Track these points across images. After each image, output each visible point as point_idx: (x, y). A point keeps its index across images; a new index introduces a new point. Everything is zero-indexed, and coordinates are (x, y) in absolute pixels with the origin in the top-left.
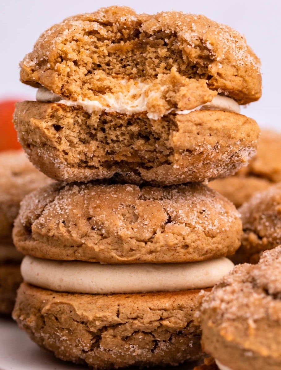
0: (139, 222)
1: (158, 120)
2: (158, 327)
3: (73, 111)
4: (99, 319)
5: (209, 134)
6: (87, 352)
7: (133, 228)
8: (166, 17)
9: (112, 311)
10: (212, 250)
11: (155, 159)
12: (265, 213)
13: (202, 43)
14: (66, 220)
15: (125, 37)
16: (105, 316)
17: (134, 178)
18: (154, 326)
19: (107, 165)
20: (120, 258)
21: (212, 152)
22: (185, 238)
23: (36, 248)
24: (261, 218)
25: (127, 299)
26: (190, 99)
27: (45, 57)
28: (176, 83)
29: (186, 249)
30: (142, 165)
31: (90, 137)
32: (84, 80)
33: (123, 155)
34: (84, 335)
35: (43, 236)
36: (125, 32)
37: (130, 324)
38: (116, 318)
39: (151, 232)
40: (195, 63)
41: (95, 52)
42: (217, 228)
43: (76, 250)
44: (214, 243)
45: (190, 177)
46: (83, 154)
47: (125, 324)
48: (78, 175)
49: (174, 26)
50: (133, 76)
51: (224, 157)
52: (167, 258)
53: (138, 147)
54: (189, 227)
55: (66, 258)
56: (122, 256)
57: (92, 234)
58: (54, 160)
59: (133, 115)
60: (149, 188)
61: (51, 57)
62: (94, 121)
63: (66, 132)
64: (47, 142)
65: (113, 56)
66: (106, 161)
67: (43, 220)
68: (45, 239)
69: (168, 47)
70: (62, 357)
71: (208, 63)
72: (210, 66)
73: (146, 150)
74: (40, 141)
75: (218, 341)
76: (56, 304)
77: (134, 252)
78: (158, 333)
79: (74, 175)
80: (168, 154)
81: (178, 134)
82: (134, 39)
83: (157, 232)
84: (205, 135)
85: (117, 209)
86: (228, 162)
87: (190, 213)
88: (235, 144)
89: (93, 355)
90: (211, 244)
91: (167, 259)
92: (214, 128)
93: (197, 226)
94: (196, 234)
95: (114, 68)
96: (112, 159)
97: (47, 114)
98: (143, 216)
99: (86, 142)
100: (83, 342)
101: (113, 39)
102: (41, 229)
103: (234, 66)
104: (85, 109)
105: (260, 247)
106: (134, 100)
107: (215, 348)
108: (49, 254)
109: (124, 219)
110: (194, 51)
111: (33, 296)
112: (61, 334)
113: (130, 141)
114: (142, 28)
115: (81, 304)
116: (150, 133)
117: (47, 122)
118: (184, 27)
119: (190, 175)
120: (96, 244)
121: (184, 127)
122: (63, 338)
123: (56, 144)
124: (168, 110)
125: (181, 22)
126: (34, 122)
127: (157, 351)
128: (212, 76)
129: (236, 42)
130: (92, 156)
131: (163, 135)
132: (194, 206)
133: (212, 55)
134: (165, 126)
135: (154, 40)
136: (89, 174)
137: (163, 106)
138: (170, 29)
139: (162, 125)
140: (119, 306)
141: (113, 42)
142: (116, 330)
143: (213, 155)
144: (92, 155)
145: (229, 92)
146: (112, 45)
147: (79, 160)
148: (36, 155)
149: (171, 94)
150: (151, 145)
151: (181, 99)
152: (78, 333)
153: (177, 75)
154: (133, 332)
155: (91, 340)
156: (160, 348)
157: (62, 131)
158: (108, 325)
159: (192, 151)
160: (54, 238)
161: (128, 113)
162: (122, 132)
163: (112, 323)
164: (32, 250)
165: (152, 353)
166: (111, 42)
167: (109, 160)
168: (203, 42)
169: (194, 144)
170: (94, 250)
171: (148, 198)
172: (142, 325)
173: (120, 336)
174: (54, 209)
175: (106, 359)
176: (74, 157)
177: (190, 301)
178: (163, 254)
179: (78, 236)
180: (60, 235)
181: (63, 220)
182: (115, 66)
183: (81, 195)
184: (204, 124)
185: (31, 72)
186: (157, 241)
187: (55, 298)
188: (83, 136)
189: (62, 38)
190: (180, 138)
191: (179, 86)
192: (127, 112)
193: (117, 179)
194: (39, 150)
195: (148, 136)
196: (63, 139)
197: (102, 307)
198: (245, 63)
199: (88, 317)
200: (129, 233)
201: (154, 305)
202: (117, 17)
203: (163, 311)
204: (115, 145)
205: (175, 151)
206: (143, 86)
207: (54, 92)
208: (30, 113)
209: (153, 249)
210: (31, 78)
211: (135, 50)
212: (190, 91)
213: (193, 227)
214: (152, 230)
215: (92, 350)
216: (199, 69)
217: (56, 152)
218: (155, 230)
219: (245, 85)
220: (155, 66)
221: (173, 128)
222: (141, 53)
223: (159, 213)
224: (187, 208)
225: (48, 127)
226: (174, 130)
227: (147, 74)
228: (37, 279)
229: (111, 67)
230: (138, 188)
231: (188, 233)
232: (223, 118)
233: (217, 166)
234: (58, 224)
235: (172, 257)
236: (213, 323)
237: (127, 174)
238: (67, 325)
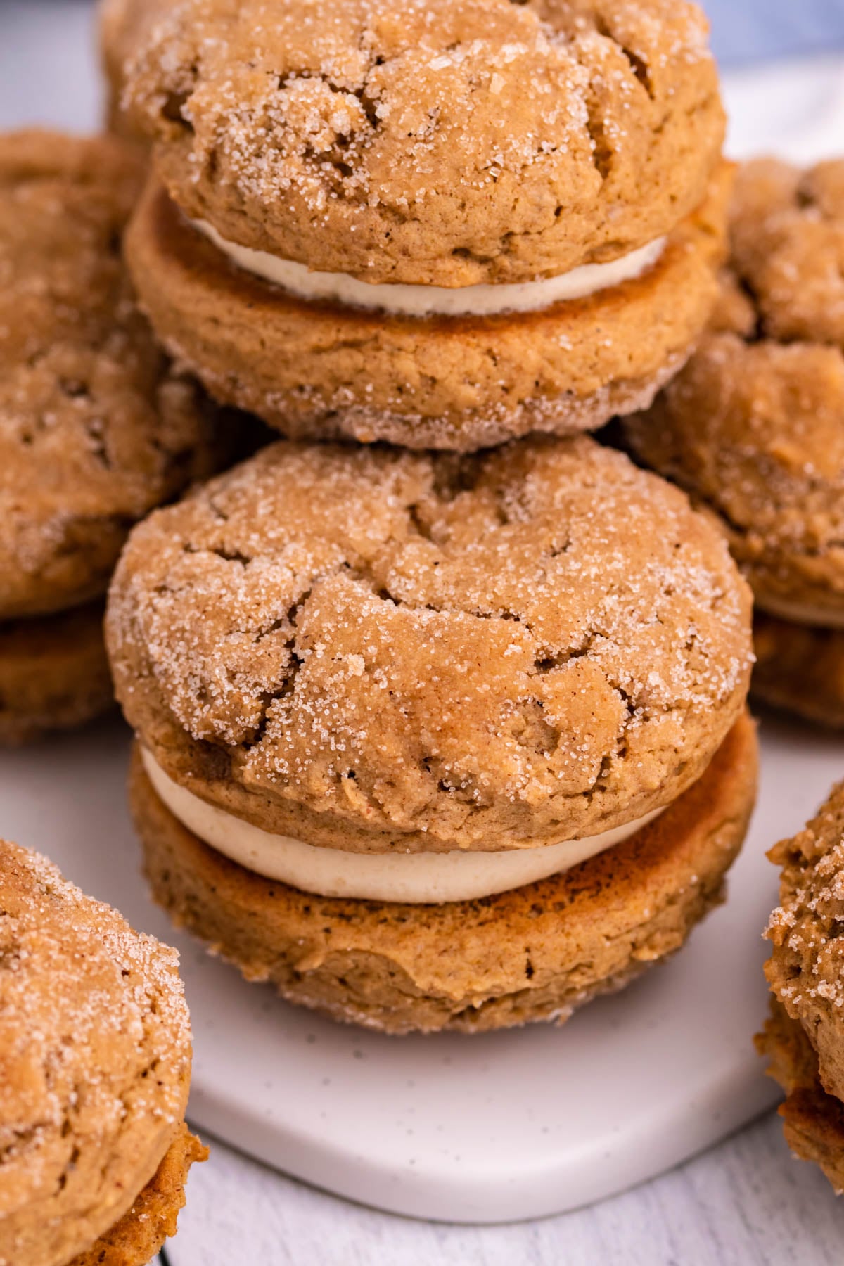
0: (563, 748)
4: (482, 993)
7: (553, 769)
9: (512, 969)
14: (360, 769)
22: (679, 751)
29: (683, 771)
37: (559, 984)
38: (526, 984)
43: (399, 841)
47: (545, 987)
54: (679, 707)
56: (528, 838)
57: (444, 804)
77: (560, 826)
83: (613, 761)
85: (495, 721)
98: (569, 731)
102: (279, 787)
109: (522, 748)
115: (419, 956)
120: (461, 828)
140: (528, 951)
142: (520, 999)
158: (501, 996)
170: (457, 844)
172: (592, 980)
179: (407, 815)
180: (352, 814)
181: (348, 769)
186: (616, 786)
187: (333, 935)
197: (483, 960)
199: (449, 994)
201: (615, 926)
203: (638, 930)
209: (608, 807)
213: (688, 705)
214: (600, 759)
218: (606, 756)
223: (607, 707)
234: (338, 779)
238: (381, 1002)
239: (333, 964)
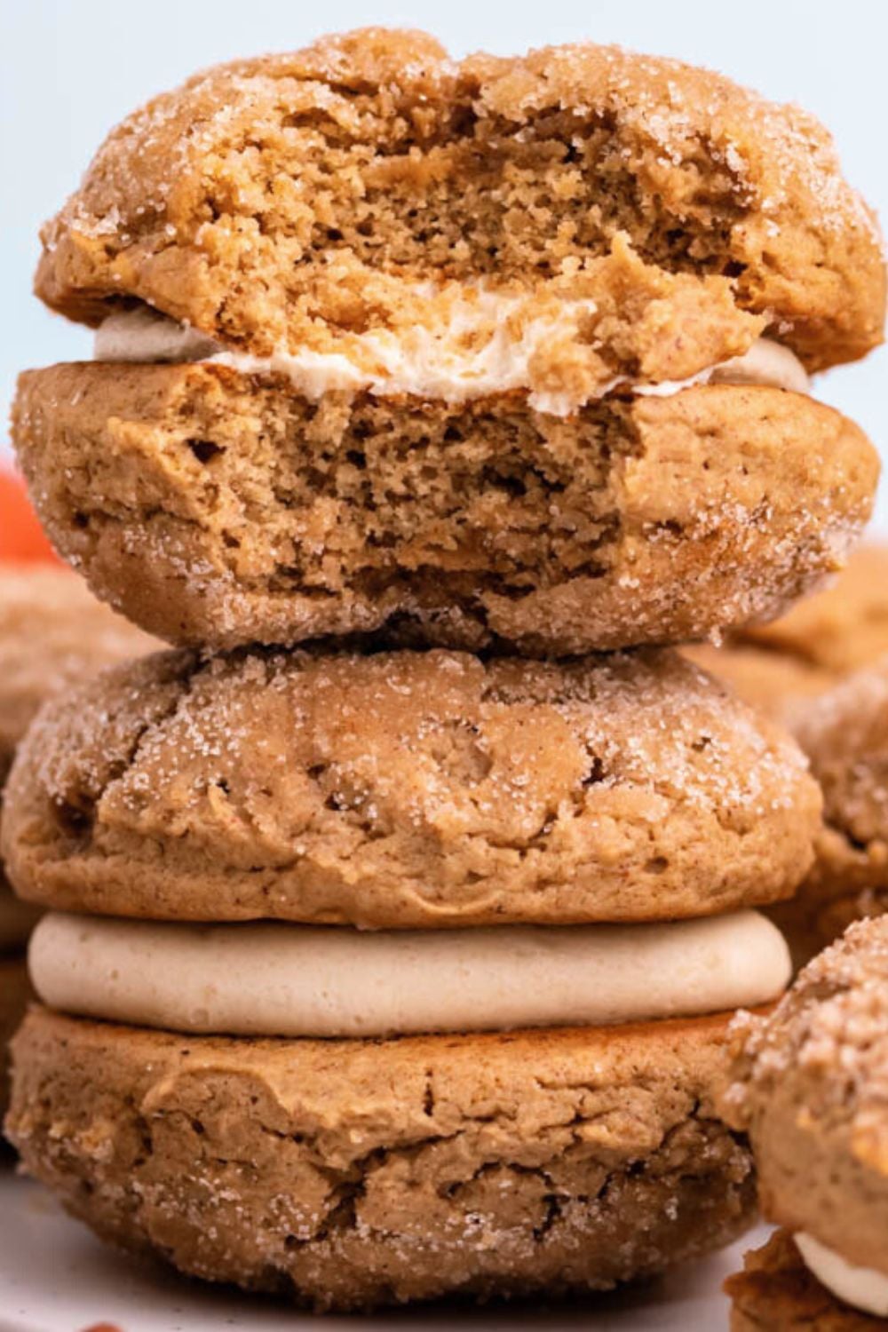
0: (494, 778)
1: (570, 416)
2: (568, 1149)
3: (255, 391)
4: (363, 1122)
5: (740, 468)
6: (303, 1243)
7: (477, 799)
8: (573, 62)
9: (406, 1093)
10: (740, 878)
11: (545, 558)
12: (868, 756)
13: (707, 149)
15: (421, 134)
16: (381, 1113)
17: (461, 629)
18: (553, 1144)
19: (370, 582)
20: (432, 908)
21: (747, 530)
22: (656, 835)
23: (114, 881)
24: (853, 778)
25: (457, 1050)
26: (682, 343)
27: (151, 203)
28: (628, 287)
29: (658, 872)
30: (493, 581)
31: (309, 483)
32: (292, 282)
33: (430, 547)
34: (303, 1180)
35: (143, 838)
36: (424, 116)
37: (472, 1140)
38: (422, 1118)
39: (540, 812)
40: (683, 219)
41: (321, 187)
42: (755, 801)
43: (272, 883)
44: (745, 853)
45: (665, 620)
46: (288, 542)
47: (451, 1138)
48: (269, 620)
49: (602, 92)
50: (458, 268)
51: (780, 549)
52: (597, 903)
53: (483, 519)
54: (666, 795)
55: (230, 912)
56: (439, 899)
57: (331, 824)
58: (189, 567)
59: (468, 406)
60: (515, 663)
61: (179, 203)
62: (332, 427)
63: (233, 464)
64: (164, 503)
65: (383, 199)
66: (368, 569)
67: (142, 781)
68: (150, 848)
69: (584, 165)
70: (204, 1268)
71: (730, 220)
72: (737, 229)
73: (515, 525)
74: (139, 499)
75: (835, 1179)
76: (197, 1074)
77: (481, 884)
78: (565, 1168)
79: (256, 621)
80: (596, 536)
81: (641, 464)
82: (456, 142)
83: (560, 814)
84: (728, 471)
85: (414, 734)
86: (786, 570)
87: (666, 749)
88: (816, 506)
89: (326, 1254)
90: (738, 855)
91: (595, 908)
92: (759, 445)
93: (692, 791)
94: (690, 819)
95: (387, 242)
96: (387, 562)
97: (170, 401)
98: (506, 759)
99: (294, 504)
100: (298, 1206)
101: (381, 139)
102: (136, 813)
103: (814, 232)
104: (297, 384)
105: (859, 876)
106: (470, 353)
107: (827, 1205)
108: (165, 900)
109: (442, 771)
110: (679, 175)
111: (104, 1050)
112: (217, 1181)
113: (454, 496)
114: (483, 101)
115: (290, 1072)
116: (528, 467)
117: (170, 431)
118: (643, 96)
119: (666, 613)
120: (348, 858)
121: (662, 441)
122: (224, 1194)
123: (200, 511)
124: (603, 381)
125: (629, 77)
126: (120, 429)
127: (553, 1236)
128: (744, 267)
129: (813, 148)
130: (319, 552)
131: (582, 470)
132: (673, 725)
133: (744, 193)
134: (589, 439)
135: (528, 143)
136: (307, 615)
137: (589, 368)
138: (587, 104)
139: (579, 435)
140: (429, 1074)
141: (382, 151)
142: (419, 1161)
143: (750, 542)
144: (322, 547)
145: (798, 324)
146: (379, 160)
147: (276, 564)
148: (117, 553)
149: (614, 325)
150: (532, 508)
151: (653, 341)
152: (281, 1175)
153: (633, 258)
154: (478, 1166)
155: (327, 1199)
156: (568, 1224)
157: (220, 460)
158: (391, 1145)
159: (684, 526)
160: (190, 841)
161: (451, 398)
162: (427, 463)
163: (407, 1136)
164: (97, 889)
165: (534, 1244)
166: (374, 149)
167: (377, 565)
168: (711, 144)
169: (693, 502)
170: (340, 878)
171: (513, 695)
172: (514, 1141)
173: (434, 1182)
174: (182, 740)
175: (373, 1269)
176: (260, 555)
177: (671, 1057)
178: (584, 891)
179: (281, 831)
180: (214, 828)
181: (219, 775)
182: (393, 234)
183: (279, 689)
184: (726, 431)
185: (104, 255)
186: (561, 844)
187: (191, 1056)
188: (286, 482)
189: (214, 134)
190: (650, 480)
191: (639, 298)
192: (450, 391)
193: (396, 635)
194: (128, 534)
195: (518, 476)
196: (225, 489)
197: (370, 1079)
198: (848, 223)
199: (319, 1117)
200: (465, 817)
201: (552, 1070)
202: (392, 66)
203: (585, 1091)
204: (401, 511)
205: (626, 527)
206: (496, 306)
207: (193, 324)
208: (97, 401)
209: (548, 870)
210: (104, 278)
211: (461, 180)
212: (682, 316)
213: (679, 796)
214: (543, 805)
215: (321, 1236)
216: (696, 242)
217: (198, 538)
218: (552, 805)
219: (848, 297)
220: (536, 232)
221: (620, 446)
222: (481, 190)
223: (562, 747)
224: (653, 731)
225: (173, 449)
226: (625, 453)
227: (509, 261)
228: (112, 992)
229: (377, 239)
230: (476, 664)
231: (664, 814)
232: (783, 410)
233: (754, 583)
234: (204, 791)
235: (612, 900)
236: (815, 1115)
237: (435, 616)
238: (240, 1150)
239: (187, 1093)
